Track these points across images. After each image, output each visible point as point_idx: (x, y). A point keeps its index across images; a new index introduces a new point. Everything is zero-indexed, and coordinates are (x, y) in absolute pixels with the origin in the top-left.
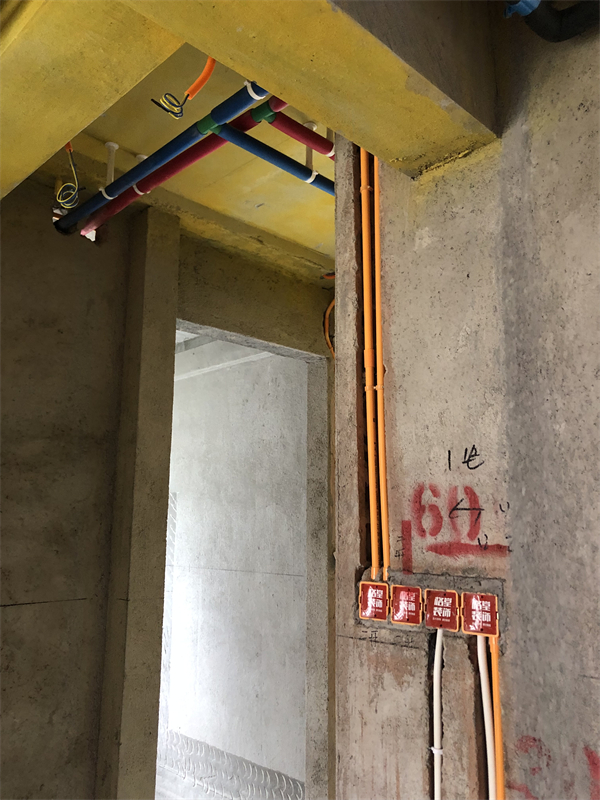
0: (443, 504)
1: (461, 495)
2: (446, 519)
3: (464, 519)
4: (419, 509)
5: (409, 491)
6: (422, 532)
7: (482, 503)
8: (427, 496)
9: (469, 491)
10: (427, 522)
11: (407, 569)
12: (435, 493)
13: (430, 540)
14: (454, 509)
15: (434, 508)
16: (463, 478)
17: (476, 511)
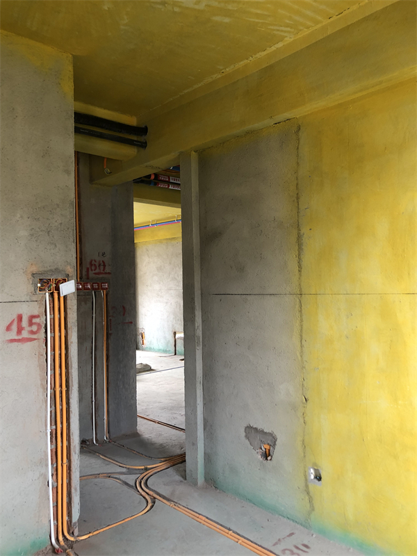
0: (97, 264)
1: (101, 262)
2: (98, 267)
3: (102, 267)
4: (91, 265)
5: (89, 261)
6: (92, 270)
7: (106, 264)
10: (93, 268)
11: (88, 278)
12: (95, 261)
13: (94, 272)
14: (100, 265)
15: (95, 265)
16: (102, 259)
17: (104, 266)
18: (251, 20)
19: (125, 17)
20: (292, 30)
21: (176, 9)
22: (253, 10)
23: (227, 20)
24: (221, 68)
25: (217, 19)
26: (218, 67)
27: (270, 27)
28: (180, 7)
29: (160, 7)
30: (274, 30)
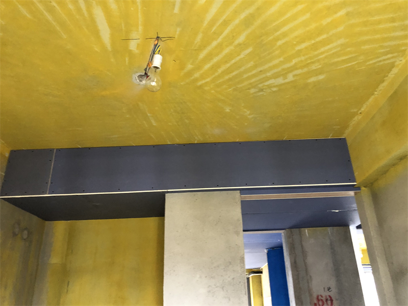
0: (324, 299)
1: (328, 297)
2: (325, 302)
3: (329, 302)
4: (318, 300)
5: (315, 296)
6: (319, 305)
7: (333, 299)
8: (320, 297)
9: (330, 296)
10: (321, 303)
12: (322, 297)
14: (327, 300)
15: (322, 300)
16: (328, 293)
17: (332, 300)
18: (343, 67)
19: (245, 110)
20: (395, 54)
21: (274, 89)
22: (336, 60)
23: (321, 77)
24: (355, 110)
25: (312, 80)
26: (352, 111)
27: (368, 63)
28: (274, 87)
29: (261, 93)
30: (375, 63)
